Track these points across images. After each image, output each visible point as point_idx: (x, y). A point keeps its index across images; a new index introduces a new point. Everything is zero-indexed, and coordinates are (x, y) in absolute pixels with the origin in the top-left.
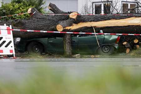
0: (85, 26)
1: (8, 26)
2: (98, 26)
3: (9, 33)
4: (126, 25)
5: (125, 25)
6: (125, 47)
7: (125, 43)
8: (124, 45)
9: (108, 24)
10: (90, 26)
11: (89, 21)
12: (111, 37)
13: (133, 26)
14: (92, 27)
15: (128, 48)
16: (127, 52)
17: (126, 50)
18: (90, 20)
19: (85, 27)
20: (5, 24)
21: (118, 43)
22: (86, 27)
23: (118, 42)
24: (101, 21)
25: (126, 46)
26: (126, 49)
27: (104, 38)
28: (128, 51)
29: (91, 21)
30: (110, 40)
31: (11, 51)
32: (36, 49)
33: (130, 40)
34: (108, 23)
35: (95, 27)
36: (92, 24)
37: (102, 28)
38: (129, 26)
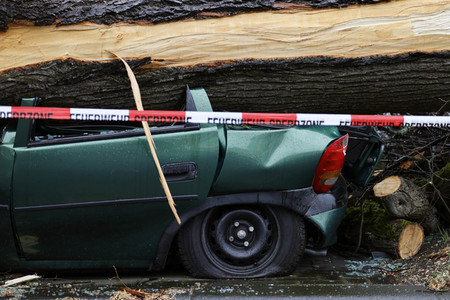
0: (63, 55)
2: (166, 55)
4: (392, 52)
5: (383, 52)
6: (394, 217)
7: (389, 186)
8: (385, 201)
9: (253, 40)
10: (105, 59)
11: (95, 19)
12: (273, 143)
14: (115, 68)
15: (413, 219)
16: (404, 254)
17: (397, 239)
18: (100, 9)
19: (59, 63)
21: (330, 189)
22: (68, 62)
23: (331, 181)
24: (195, 15)
25: (397, 209)
26: (400, 230)
27: (222, 151)
28: (410, 241)
29: (109, 18)
30: (271, 163)
33: (423, 164)
34: (252, 32)
35: (140, 65)
36: (120, 39)
37: (203, 76)
38: (416, 57)
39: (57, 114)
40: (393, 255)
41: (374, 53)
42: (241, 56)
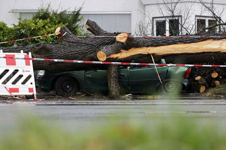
0: (140, 53)
1: (26, 54)
2: (157, 53)
3: (28, 64)
4: (199, 52)
6: (199, 84)
7: (198, 78)
8: (197, 81)
9: (173, 50)
10: (147, 53)
11: (145, 46)
12: (177, 69)
13: (211, 52)
14: (149, 55)
15: (203, 85)
16: (201, 92)
17: (200, 89)
18: (146, 44)
19: (139, 54)
20: (22, 51)
21: (187, 78)
22: (141, 54)
23: (188, 76)
24: (163, 45)
25: (200, 83)
26: (200, 87)
27: (167, 70)
28: (202, 89)
29: (148, 46)
30: (176, 73)
31: (31, 90)
32: (68, 87)
33: (205, 74)
34: (173, 48)
35: (153, 54)
36: (149, 50)
37: (164, 56)
38: (204, 53)
39: (147, 64)
40: (199, 92)
41: (196, 52)
42: (171, 53)
